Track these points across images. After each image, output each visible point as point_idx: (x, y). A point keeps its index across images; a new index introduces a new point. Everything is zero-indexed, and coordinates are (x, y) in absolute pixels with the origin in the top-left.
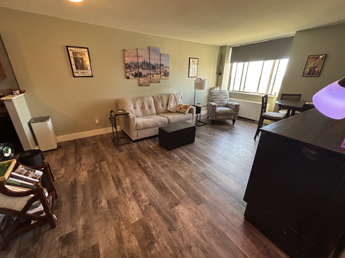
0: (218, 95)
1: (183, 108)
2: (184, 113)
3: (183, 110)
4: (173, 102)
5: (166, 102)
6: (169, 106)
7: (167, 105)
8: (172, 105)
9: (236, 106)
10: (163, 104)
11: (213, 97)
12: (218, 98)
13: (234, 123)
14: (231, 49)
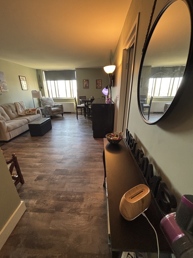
0: (47, 101)
1: (32, 111)
2: (34, 114)
3: (33, 112)
4: (20, 108)
5: (15, 109)
6: (18, 111)
7: (17, 111)
8: (21, 111)
9: (61, 105)
10: (13, 111)
11: (45, 102)
12: (48, 103)
13: (63, 116)
14: (44, 72)
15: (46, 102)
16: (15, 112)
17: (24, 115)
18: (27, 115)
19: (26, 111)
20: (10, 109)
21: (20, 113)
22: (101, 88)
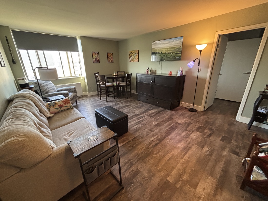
2: (71, 108)
13: (77, 103)
14: (11, 31)
16: (41, 114)
17: (53, 116)
18: (55, 114)
19: (50, 106)
20: (34, 109)
21: (48, 114)
22: (112, 62)
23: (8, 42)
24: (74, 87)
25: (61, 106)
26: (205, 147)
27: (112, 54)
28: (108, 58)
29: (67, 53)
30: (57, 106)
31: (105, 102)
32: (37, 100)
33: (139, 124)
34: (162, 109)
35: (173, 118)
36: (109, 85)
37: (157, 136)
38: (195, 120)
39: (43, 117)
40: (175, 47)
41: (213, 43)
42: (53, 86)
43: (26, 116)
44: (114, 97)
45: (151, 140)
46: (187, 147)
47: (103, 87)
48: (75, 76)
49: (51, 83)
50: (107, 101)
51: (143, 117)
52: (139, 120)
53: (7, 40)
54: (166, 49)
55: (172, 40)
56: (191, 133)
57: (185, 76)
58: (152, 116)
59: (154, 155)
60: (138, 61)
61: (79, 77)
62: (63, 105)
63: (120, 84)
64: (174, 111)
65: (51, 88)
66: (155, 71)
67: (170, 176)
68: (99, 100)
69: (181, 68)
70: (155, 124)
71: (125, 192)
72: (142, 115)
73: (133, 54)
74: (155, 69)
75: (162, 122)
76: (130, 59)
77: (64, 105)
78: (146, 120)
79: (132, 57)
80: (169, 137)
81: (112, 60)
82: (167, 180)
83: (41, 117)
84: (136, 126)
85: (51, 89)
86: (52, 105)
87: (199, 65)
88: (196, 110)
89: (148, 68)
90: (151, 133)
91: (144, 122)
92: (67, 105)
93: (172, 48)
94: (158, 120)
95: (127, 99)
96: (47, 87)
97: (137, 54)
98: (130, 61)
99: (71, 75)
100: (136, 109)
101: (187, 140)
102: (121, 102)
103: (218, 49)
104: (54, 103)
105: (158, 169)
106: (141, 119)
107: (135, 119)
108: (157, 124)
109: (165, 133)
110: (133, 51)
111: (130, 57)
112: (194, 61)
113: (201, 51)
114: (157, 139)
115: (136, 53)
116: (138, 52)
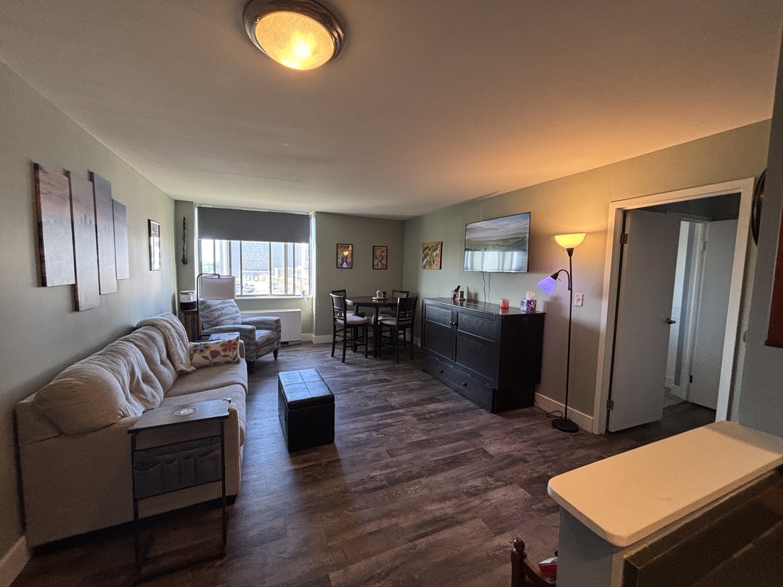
1: (224, 350)
2: (234, 362)
7: (170, 355)
10: (163, 357)
13: (276, 356)
14: (196, 210)
15: (219, 313)
16: (168, 362)
17: (193, 372)
18: (200, 368)
19: (195, 351)
20: (156, 349)
21: (182, 363)
22: (385, 267)
23: (184, 227)
24: (277, 318)
25: (215, 354)
26: (507, 534)
27: (385, 248)
28: (374, 256)
29: (286, 247)
30: (207, 353)
31: (338, 362)
32: (175, 334)
33: (374, 430)
34: (472, 405)
35: (482, 435)
36: (354, 322)
37: (395, 469)
38: (548, 454)
39: (168, 368)
40: (512, 238)
41: (606, 231)
42: (237, 312)
43: (122, 354)
44: (367, 354)
45: (371, 474)
46: (452, 518)
47: (340, 325)
48: (294, 295)
49: (233, 306)
50: (343, 362)
51: (402, 414)
52: (381, 422)
53: (184, 224)
54: (495, 241)
55: (507, 222)
56: (498, 487)
57: (543, 315)
58: (426, 419)
59: (345, 512)
60: (440, 268)
61: (302, 296)
62: (219, 352)
63: (384, 322)
64: (504, 416)
65: (229, 316)
66: (476, 295)
67: (341, 571)
68: (329, 356)
69: (528, 292)
70: (415, 440)
71: (221, 565)
72: (400, 411)
73: (430, 252)
74: (476, 292)
75: (439, 438)
76: (424, 263)
77: (222, 353)
78: (402, 425)
79: (428, 258)
80: (424, 481)
81: (384, 262)
82: (327, 576)
83: (162, 366)
84: (363, 436)
85: (228, 319)
86: (199, 348)
87: (570, 289)
88: (578, 426)
89: (459, 287)
90: (386, 458)
91: (391, 429)
92: (227, 353)
93: (506, 240)
94: (433, 432)
95: (398, 363)
96: (222, 314)
97: (438, 251)
98: (424, 267)
99: (286, 291)
100: (398, 394)
101: (468, 501)
102: (377, 368)
103: (626, 246)
104: (204, 344)
105: (329, 544)
106: (388, 421)
107: (374, 415)
108: (424, 440)
109: (423, 467)
110: (431, 245)
111: (425, 257)
112: (555, 277)
113: (570, 252)
114: (387, 477)
115: (437, 249)
116: (440, 246)
